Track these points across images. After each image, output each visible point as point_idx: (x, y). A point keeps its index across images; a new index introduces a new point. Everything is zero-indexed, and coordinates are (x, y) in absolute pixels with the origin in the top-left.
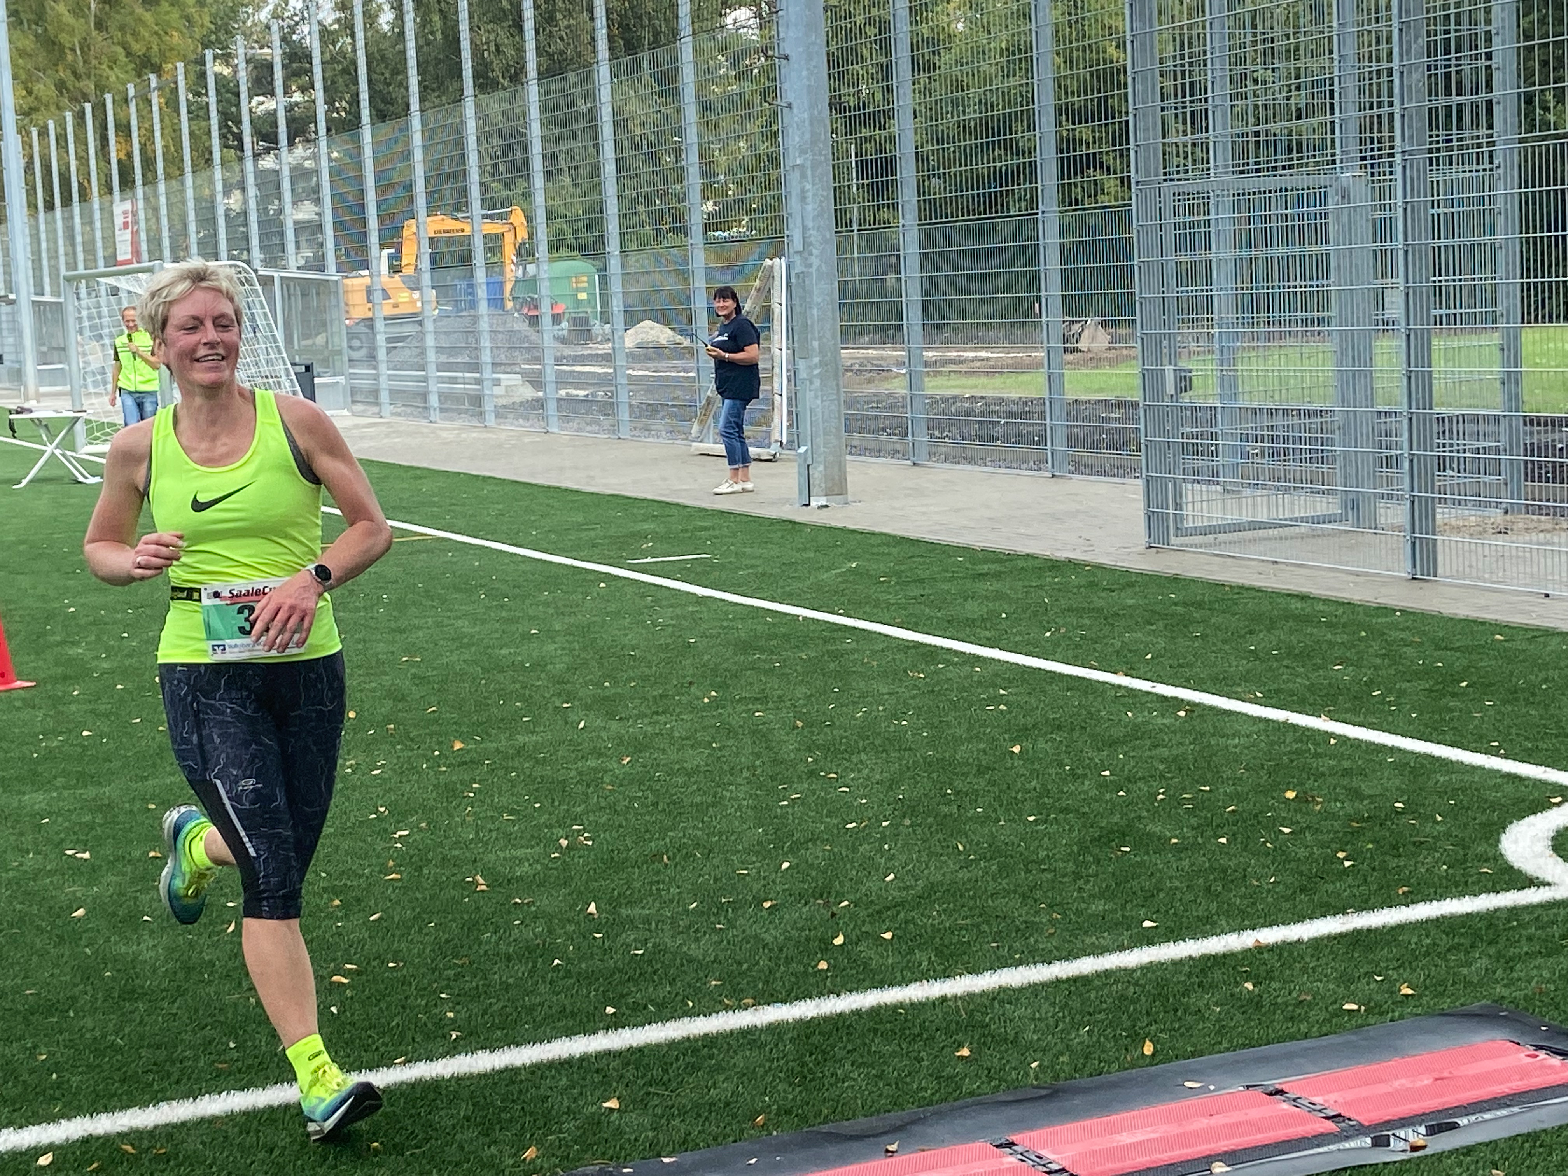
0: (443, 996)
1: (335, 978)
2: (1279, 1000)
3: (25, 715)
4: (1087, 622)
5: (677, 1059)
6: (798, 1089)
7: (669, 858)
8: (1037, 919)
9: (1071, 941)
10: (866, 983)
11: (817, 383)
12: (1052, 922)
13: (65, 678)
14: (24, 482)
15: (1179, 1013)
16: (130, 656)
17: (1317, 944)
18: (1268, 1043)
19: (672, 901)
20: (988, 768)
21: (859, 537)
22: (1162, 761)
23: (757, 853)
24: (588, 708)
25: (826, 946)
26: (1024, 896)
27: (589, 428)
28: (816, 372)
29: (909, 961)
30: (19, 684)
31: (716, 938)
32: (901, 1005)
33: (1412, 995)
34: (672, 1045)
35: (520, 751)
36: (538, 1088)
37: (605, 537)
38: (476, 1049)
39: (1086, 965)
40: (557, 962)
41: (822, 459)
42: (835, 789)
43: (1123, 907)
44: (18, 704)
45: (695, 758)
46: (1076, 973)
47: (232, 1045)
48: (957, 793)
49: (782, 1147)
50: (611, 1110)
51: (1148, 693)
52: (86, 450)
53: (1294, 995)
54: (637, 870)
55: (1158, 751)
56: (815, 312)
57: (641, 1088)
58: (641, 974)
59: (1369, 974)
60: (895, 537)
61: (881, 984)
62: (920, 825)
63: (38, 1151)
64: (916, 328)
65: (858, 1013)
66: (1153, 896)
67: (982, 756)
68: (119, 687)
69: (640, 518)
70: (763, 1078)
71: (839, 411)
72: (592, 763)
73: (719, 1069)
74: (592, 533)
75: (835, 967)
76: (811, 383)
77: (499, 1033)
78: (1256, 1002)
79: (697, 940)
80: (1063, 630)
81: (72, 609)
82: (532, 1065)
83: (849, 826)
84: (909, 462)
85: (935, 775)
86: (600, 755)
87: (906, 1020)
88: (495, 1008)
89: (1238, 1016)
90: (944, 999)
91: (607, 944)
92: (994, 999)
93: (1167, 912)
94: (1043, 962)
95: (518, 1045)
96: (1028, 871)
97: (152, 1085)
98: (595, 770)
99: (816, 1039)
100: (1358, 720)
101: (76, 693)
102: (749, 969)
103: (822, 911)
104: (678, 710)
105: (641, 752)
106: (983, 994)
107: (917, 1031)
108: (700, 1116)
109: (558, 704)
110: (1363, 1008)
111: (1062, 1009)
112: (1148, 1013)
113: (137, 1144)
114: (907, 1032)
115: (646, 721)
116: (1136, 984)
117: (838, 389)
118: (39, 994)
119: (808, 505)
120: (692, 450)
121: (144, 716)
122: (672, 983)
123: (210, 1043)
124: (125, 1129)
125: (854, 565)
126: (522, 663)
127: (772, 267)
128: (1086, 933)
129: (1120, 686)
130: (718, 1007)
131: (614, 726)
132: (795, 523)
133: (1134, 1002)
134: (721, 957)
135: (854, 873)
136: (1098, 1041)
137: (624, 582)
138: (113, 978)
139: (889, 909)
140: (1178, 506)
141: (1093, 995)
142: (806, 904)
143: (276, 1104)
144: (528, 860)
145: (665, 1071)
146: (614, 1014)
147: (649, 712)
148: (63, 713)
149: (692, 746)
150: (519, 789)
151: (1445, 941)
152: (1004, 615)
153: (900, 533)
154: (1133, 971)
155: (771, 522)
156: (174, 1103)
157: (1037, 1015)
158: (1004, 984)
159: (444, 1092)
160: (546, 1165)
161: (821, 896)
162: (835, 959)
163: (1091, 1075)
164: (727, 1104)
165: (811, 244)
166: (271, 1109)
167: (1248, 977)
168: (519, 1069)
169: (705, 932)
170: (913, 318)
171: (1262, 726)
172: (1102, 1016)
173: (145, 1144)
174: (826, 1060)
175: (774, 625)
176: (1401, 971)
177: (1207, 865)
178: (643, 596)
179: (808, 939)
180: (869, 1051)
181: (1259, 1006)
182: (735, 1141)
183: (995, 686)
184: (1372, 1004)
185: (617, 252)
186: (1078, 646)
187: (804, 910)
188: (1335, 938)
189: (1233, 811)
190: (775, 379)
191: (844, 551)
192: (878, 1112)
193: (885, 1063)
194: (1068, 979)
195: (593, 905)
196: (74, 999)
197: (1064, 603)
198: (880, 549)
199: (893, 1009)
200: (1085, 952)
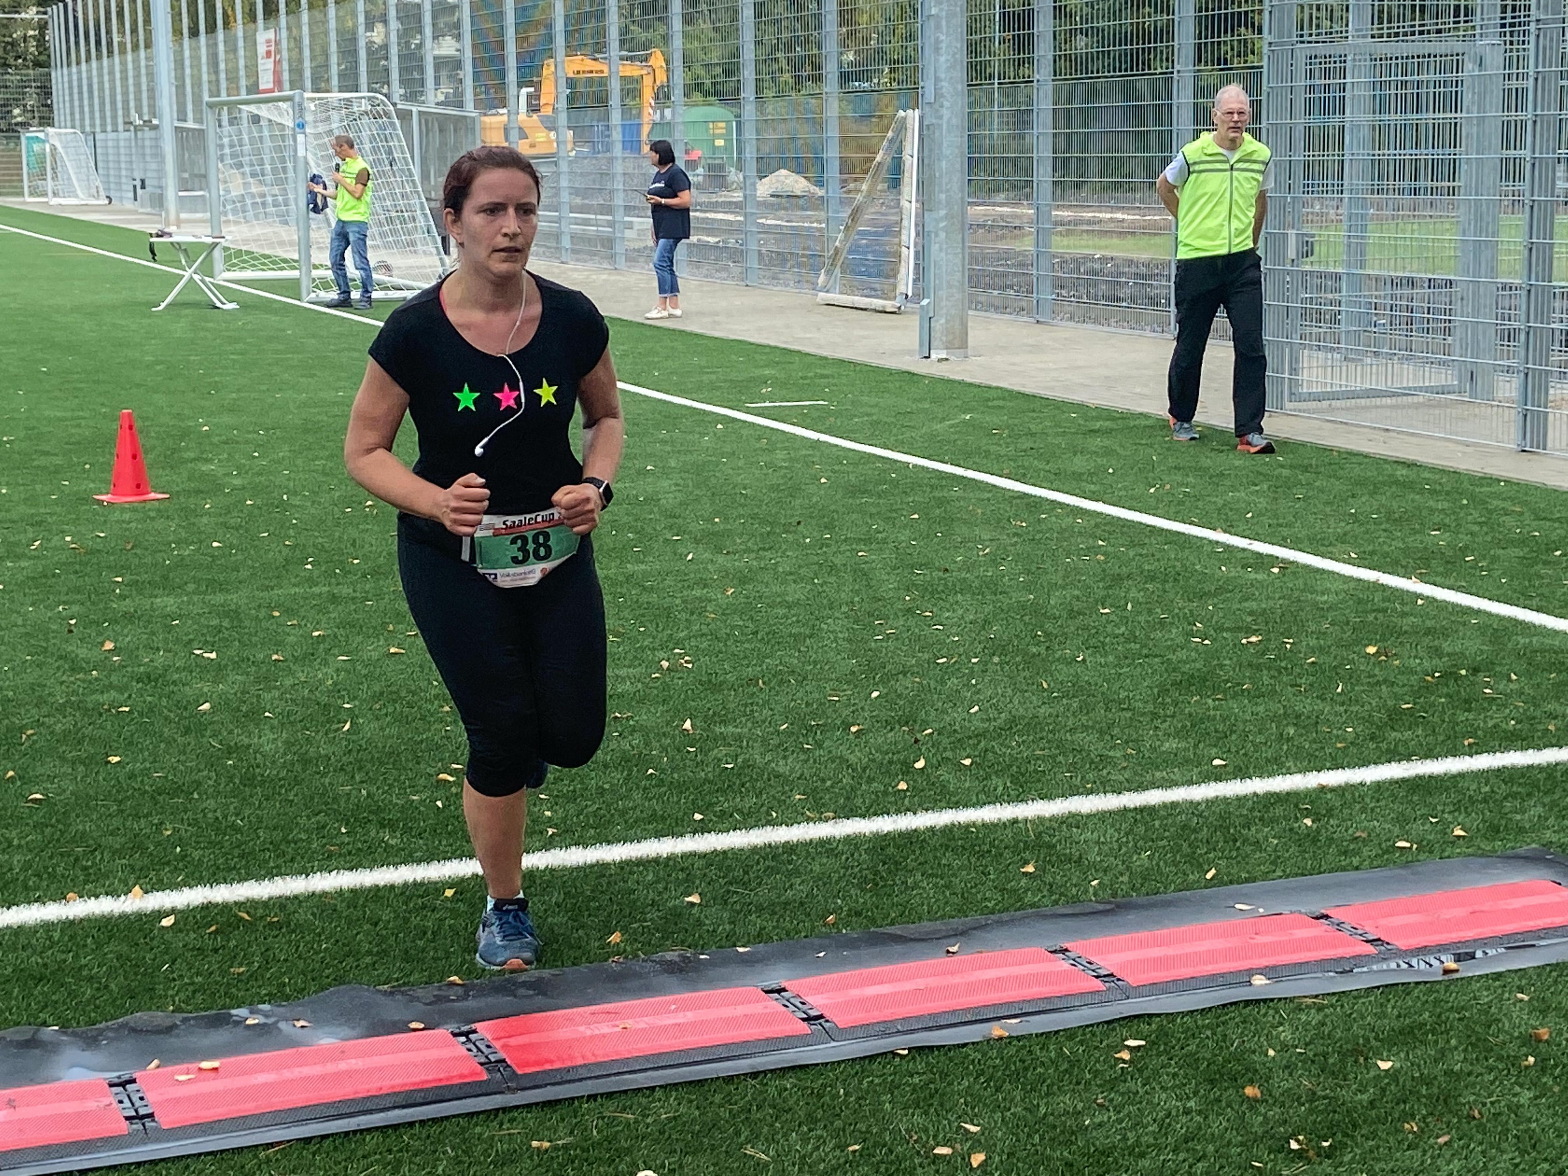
0: (542, 796)
1: (441, 776)
2: (1335, 836)
3: (159, 524)
4: (1191, 479)
5: (758, 863)
6: (869, 895)
7: (764, 683)
8: (1111, 753)
9: (1141, 775)
10: (943, 804)
11: (943, 235)
12: (1126, 757)
13: (199, 492)
14: (163, 305)
15: (1238, 844)
16: (260, 474)
17: (1378, 786)
18: (1320, 873)
19: (764, 722)
20: (1079, 613)
21: (975, 390)
22: (1251, 613)
23: (848, 683)
24: (697, 541)
25: (907, 770)
26: (1101, 732)
27: (718, 275)
28: (942, 225)
29: (985, 786)
30: (152, 495)
31: (802, 757)
32: (974, 825)
33: (1464, 837)
34: (755, 850)
35: (629, 578)
36: (626, 882)
37: (725, 381)
38: (571, 845)
39: (1154, 797)
40: (651, 771)
41: (944, 311)
42: (929, 626)
43: (1196, 746)
44: (152, 514)
45: (795, 592)
46: (1144, 803)
47: (344, 830)
48: (1047, 634)
49: (851, 944)
50: (692, 904)
51: (1244, 550)
52: (224, 276)
53: (1350, 831)
54: (733, 693)
55: (1246, 604)
56: (944, 163)
57: (721, 887)
58: (729, 786)
59: (1425, 817)
60: (1010, 392)
61: (956, 805)
62: (1007, 663)
63: (160, 914)
64: (1045, 185)
65: (932, 829)
66: (1226, 737)
67: (1075, 603)
68: (249, 502)
69: (762, 363)
70: (837, 883)
71: (963, 265)
72: (697, 592)
73: (797, 872)
74: (714, 377)
75: (914, 788)
76: (937, 235)
77: (592, 831)
78: (1313, 837)
79: (785, 758)
80: (1168, 487)
81: (206, 428)
82: (621, 862)
83: (939, 661)
84: (1032, 320)
85: (1027, 618)
86: (705, 586)
87: (977, 837)
88: (590, 809)
89: (1294, 849)
90: (1015, 821)
91: (699, 758)
92: (1063, 823)
93: (1237, 752)
94: (1114, 792)
95: (609, 843)
96: (1108, 709)
97: (267, 862)
98: (700, 599)
99: (891, 850)
100: (1448, 583)
101: (207, 506)
102: (832, 787)
103: (906, 736)
104: (784, 547)
105: (744, 583)
106: (1053, 818)
107: (986, 848)
108: (776, 913)
109: (668, 536)
110: (1415, 846)
111: (1127, 834)
112: (1208, 842)
113: (252, 911)
114: (977, 848)
115: (753, 555)
116: (1200, 816)
117: (963, 242)
118: (166, 777)
119: (929, 357)
120: (818, 300)
121: (272, 529)
122: (759, 795)
123: (324, 827)
124: (242, 899)
125: (968, 417)
126: (636, 497)
127: (905, 118)
128: (1157, 768)
129: (1217, 542)
130: (801, 818)
131: (721, 559)
132: (914, 374)
133: (1194, 831)
134: (807, 774)
135: (940, 704)
136: (1158, 864)
137: (740, 424)
138: (234, 767)
139: (970, 738)
140: (1294, 370)
141: (1157, 823)
142: (891, 730)
143: (382, 884)
144: (630, 678)
145: (746, 873)
146: (702, 820)
147: (756, 548)
148: (194, 524)
149: (795, 582)
150: (626, 613)
151: (1503, 789)
152: (1111, 471)
153: (1016, 388)
154: (1199, 804)
155: (890, 372)
156: (288, 878)
157: (1102, 839)
158: (1073, 810)
159: (538, 882)
160: (628, 949)
161: (907, 724)
162: (915, 781)
163: (1148, 894)
164: (802, 904)
165: (942, 96)
166: (376, 888)
167: (1308, 814)
168: (609, 864)
169: (793, 752)
170: (1043, 175)
171: (1352, 585)
172: (1165, 842)
173: (260, 912)
174: (897, 870)
175: (884, 470)
176: (1456, 814)
177: (1282, 711)
178: (759, 439)
179: (891, 762)
180: (939, 864)
181: (1315, 841)
182: (806, 937)
183: (1096, 538)
184: (1425, 843)
185: (752, 98)
186: (1181, 503)
187: (890, 735)
188: (1397, 782)
189: (1313, 663)
190: (904, 232)
191: (959, 403)
192: (942, 917)
193: (954, 875)
194: (1136, 809)
195: (688, 722)
196: (199, 784)
197: (1171, 461)
198: (996, 403)
199: (966, 828)
200: (1155, 785)
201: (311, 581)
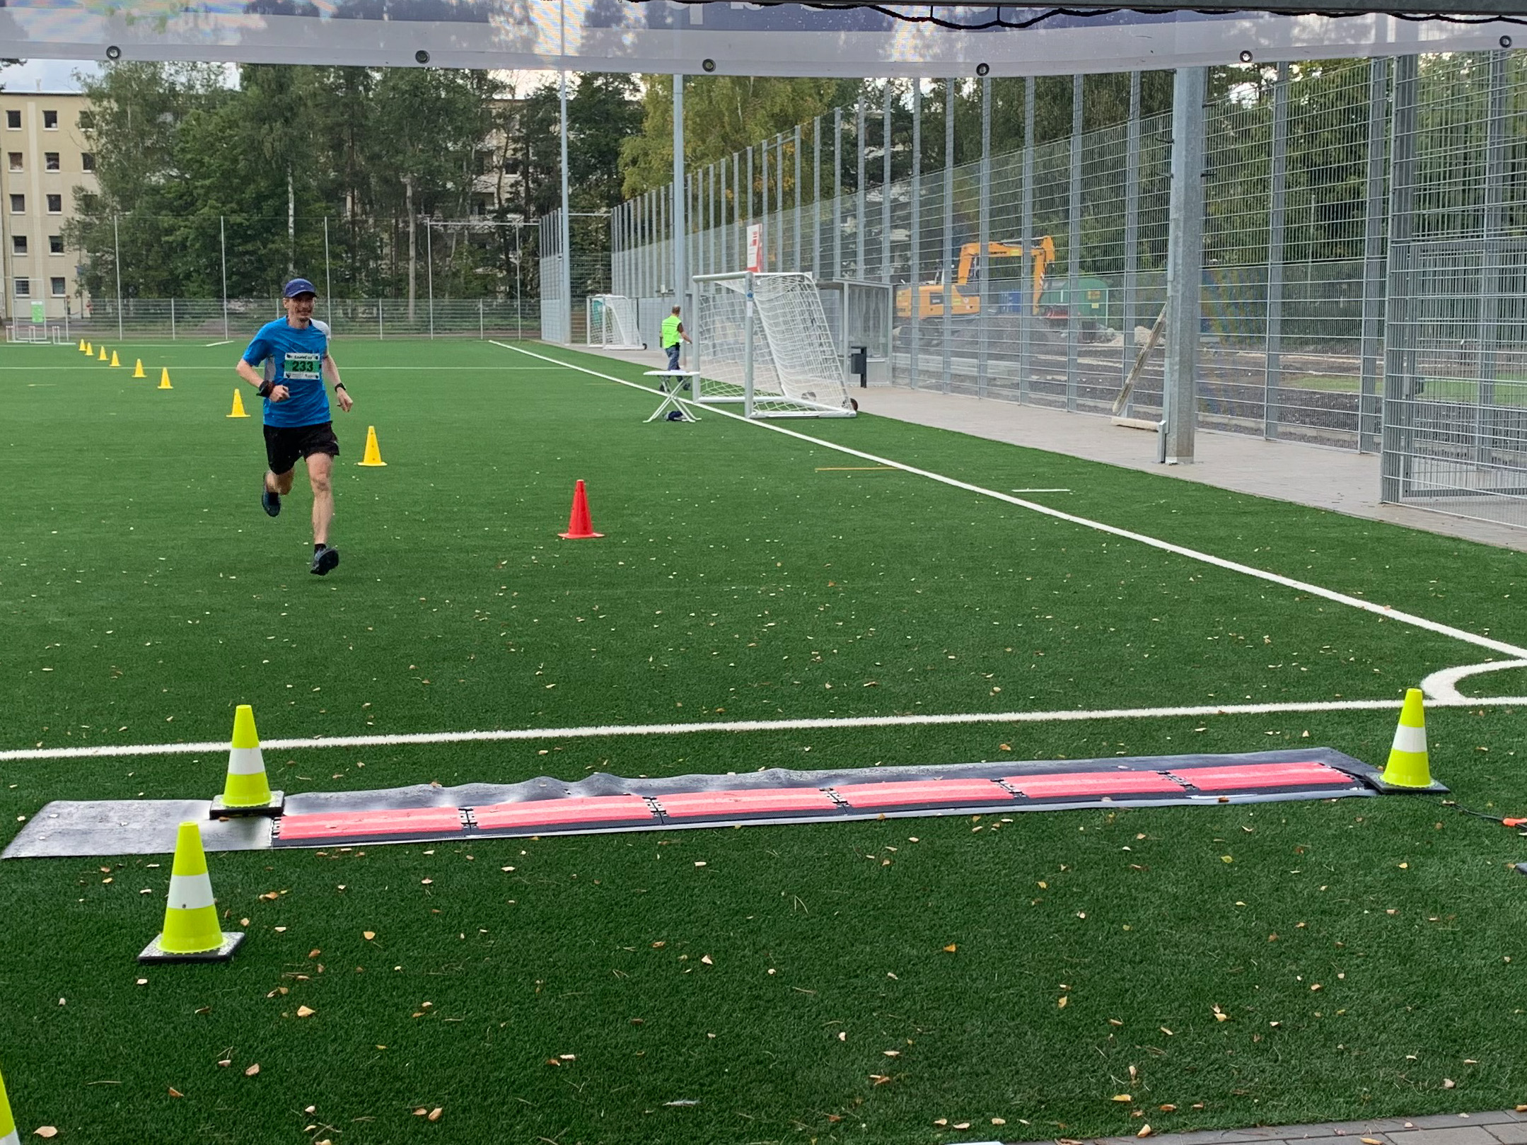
3: (590, 551)
4: (1290, 545)
5: (853, 734)
10: (980, 711)
11: (1176, 375)
14: (650, 420)
16: (667, 524)
17: (1255, 715)
21: (1180, 484)
29: (1013, 704)
30: (595, 535)
31: (912, 685)
32: (991, 722)
34: (855, 728)
35: (866, 590)
36: (772, 739)
37: (1009, 475)
39: (1115, 714)
41: (1176, 430)
44: (590, 545)
46: (1101, 716)
50: (805, 751)
51: (1288, 587)
52: (699, 400)
57: (825, 744)
61: (988, 712)
63: (511, 740)
64: (1275, 339)
68: (651, 540)
69: (1043, 464)
71: (1192, 396)
74: (1003, 472)
79: (901, 685)
80: (1269, 548)
81: (645, 496)
82: (778, 729)
87: (990, 728)
90: (1018, 721)
97: (581, 720)
98: (904, 602)
99: (932, 732)
101: (625, 542)
106: (1042, 721)
107: (991, 733)
111: (1081, 731)
119: (1163, 463)
120: (1111, 422)
121: (659, 556)
122: (873, 702)
124: (558, 736)
129: (1273, 582)
132: (1145, 473)
137: (1000, 502)
140: (1407, 475)
141: (1103, 726)
144: (834, 642)
146: (832, 712)
148: (612, 551)
152: (1238, 537)
153: (1213, 484)
155: (1128, 471)
157: (1064, 732)
159: (721, 736)
165: (1179, 276)
167: (1201, 726)
168: (765, 730)
170: (1274, 332)
175: (1078, 533)
183: (1191, 576)
186: (1269, 558)
191: (1164, 492)
194: (1097, 719)
197: (1283, 534)
198: (1190, 493)
199: (985, 723)
200: (1116, 708)
201: (670, 583)
